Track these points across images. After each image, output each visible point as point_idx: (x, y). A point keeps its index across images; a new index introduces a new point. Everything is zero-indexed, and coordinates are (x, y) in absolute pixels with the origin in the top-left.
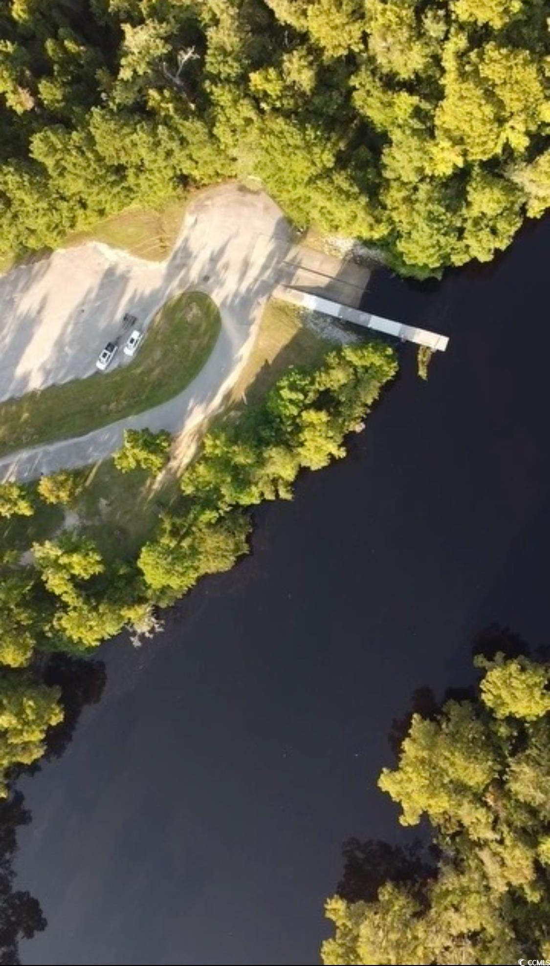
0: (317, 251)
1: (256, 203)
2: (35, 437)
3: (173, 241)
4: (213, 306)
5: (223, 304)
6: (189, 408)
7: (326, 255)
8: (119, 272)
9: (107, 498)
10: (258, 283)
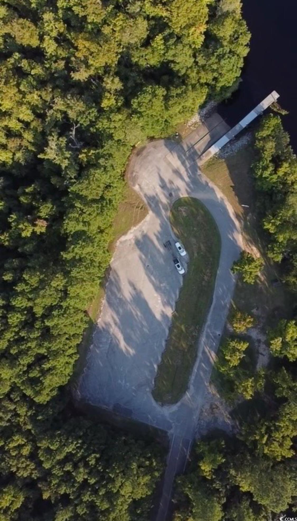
0: (191, 133)
1: (149, 151)
2: (197, 328)
3: (142, 201)
4: (186, 199)
5: (188, 193)
6: (232, 239)
7: (195, 130)
8: (140, 237)
9: (253, 308)
10: (189, 170)
